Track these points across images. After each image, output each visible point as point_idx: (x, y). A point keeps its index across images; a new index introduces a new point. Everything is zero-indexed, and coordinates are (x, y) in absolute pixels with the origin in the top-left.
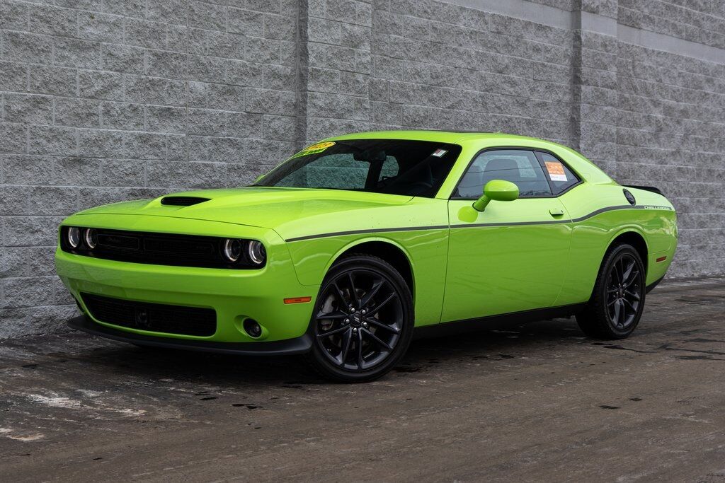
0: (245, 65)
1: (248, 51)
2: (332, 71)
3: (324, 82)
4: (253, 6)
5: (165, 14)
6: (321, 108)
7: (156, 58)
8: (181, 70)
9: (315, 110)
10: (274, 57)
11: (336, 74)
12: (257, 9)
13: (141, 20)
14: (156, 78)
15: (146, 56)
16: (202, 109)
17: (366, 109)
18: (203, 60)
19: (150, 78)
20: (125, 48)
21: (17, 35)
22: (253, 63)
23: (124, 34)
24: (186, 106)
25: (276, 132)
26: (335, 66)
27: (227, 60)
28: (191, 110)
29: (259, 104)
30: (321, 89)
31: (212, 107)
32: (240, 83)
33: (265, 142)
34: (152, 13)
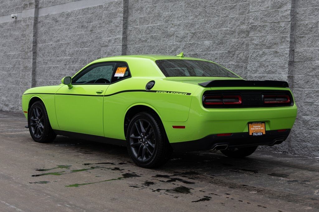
0: (227, 30)
1: (230, 23)
2: (263, 24)
3: (259, 31)
4: (233, 2)
5: (196, 16)
6: (257, 45)
7: (193, 35)
8: (201, 37)
9: (253, 46)
10: (243, 23)
11: (267, 26)
12: (235, 3)
13: (188, 21)
14: (192, 42)
15: (189, 34)
16: (209, 52)
17: (288, 41)
18: (210, 32)
19: (190, 42)
20: (182, 33)
21: (153, 36)
22: (232, 28)
23: (182, 28)
24: (202, 51)
25: (241, 59)
26: (265, 21)
27: (220, 29)
28: (204, 53)
29: (233, 46)
30: (257, 35)
31: (213, 51)
32: (226, 39)
33: (236, 64)
34: (191, 17)
